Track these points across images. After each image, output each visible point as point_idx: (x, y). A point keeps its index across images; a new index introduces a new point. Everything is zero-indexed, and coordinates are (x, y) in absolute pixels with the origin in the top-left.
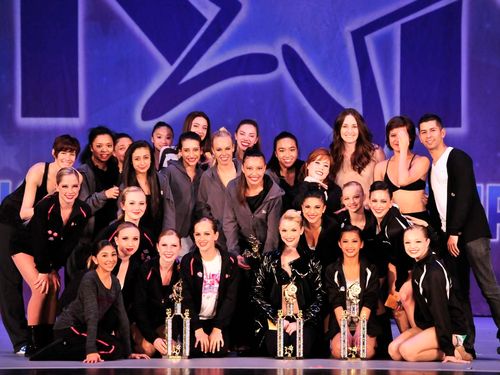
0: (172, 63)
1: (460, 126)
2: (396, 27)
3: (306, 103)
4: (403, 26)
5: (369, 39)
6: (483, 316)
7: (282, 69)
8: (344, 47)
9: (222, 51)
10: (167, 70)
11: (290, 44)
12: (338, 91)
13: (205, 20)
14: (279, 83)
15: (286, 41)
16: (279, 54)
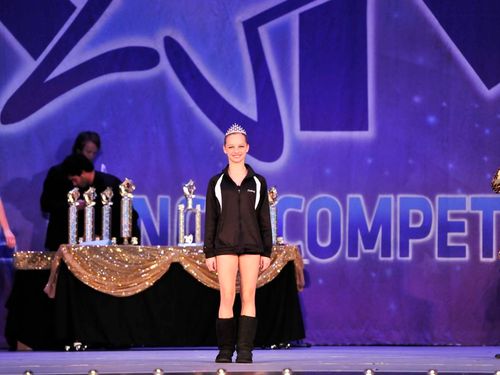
0: (35, 57)
1: (366, 129)
2: (294, 17)
3: (192, 103)
4: (301, 15)
5: (263, 31)
6: (394, 345)
7: (164, 64)
8: (235, 39)
9: (94, 43)
10: (30, 66)
11: (173, 37)
12: (229, 89)
13: (74, 8)
14: (161, 82)
15: (169, 32)
16: (160, 48)
